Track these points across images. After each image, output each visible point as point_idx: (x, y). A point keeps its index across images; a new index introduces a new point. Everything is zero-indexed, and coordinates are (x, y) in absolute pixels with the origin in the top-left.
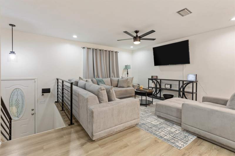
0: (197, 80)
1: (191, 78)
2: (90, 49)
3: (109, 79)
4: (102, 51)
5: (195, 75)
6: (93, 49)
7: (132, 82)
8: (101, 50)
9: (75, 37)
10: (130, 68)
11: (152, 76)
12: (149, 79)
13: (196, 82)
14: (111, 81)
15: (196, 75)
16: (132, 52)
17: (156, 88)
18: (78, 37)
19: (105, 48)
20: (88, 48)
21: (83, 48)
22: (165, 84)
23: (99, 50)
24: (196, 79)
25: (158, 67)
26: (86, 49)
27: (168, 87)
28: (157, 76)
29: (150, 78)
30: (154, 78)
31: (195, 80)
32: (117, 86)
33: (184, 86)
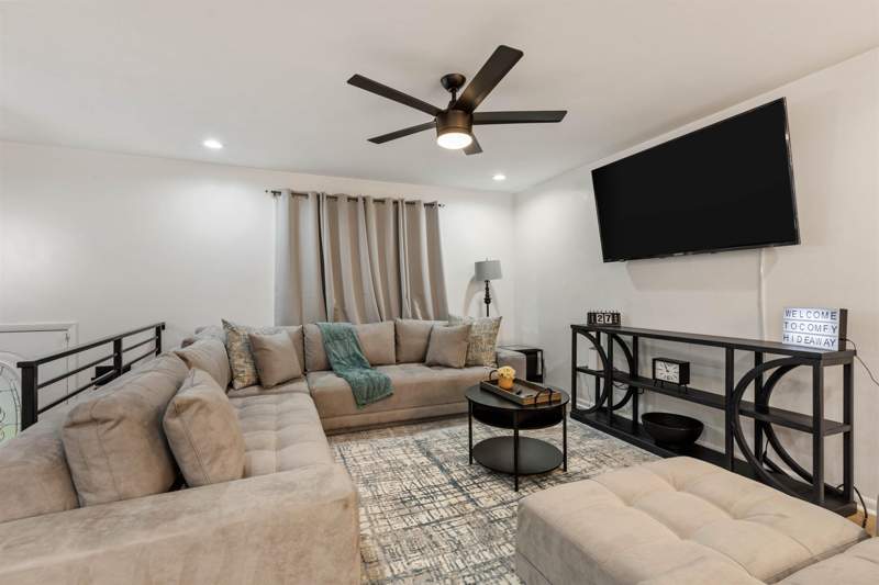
0: (849, 346)
1: (810, 330)
2: (306, 195)
3: (386, 328)
4: (361, 200)
5: (833, 314)
6: (318, 196)
7: (491, 342)
8: (356, 200)
9: (213, 144)
10: (498, 276)
11: (590, 315)
12: (576, 329)
13: (845, 357)
14: (396, 335)
15: (844, 313)
16: (514, 202)
17: (608, 375)
18: (225, 145)
19: (374, 190)
20: (294, 194)
21: (274, 193)
22: (654, 360)
23: (349, 199)
24: (843, 339)
25: (620, 267)
26: (283, 200)
27: (670, 373)
28: (616, 316)
29: (584, 322)
30: (600, 321)
31: (835, 348)
32: (422, 360)
33: (767, 375)
